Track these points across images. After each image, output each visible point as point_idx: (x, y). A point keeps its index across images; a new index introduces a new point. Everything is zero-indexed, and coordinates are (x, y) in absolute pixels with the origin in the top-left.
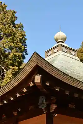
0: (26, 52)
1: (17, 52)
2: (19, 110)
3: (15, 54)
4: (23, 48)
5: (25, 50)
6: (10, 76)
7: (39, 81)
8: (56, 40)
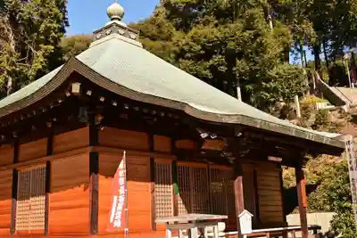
0: (66, 22)
1: (52, 23)
2: (55, 120)
3: (48, 25)
4: (62, 16)
5: (64, 18)
6: (42, 60)
7: (78, 91)
8: (110, 15)
